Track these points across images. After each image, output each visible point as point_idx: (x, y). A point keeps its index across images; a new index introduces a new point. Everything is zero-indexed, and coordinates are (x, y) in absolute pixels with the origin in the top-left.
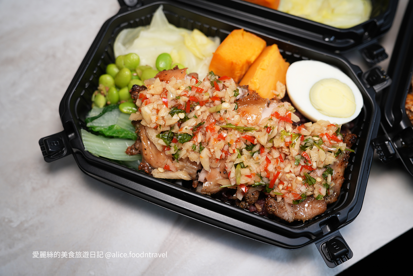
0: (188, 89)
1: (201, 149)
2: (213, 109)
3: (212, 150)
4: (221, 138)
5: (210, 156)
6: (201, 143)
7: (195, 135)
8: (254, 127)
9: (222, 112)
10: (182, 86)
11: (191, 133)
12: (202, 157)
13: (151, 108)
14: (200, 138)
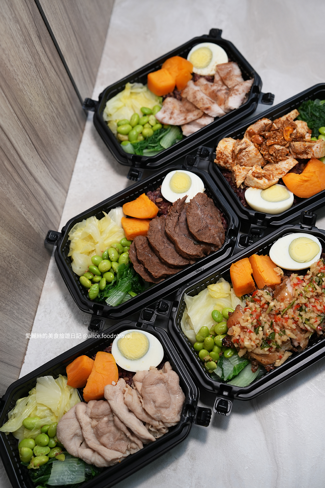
0: (251, 316)
1: (284, 332)
2: (268, 311)
3: (289, 328)
4: (287, 319)
5: (291, 331)
6: (280, 331)
7: (274, 330)
8: (293, 300)
9: (274, 308)
10: (248, 318)
11: (272, 331)
12: (289, 335)
13: (247, 341)
14: (278, 329)
